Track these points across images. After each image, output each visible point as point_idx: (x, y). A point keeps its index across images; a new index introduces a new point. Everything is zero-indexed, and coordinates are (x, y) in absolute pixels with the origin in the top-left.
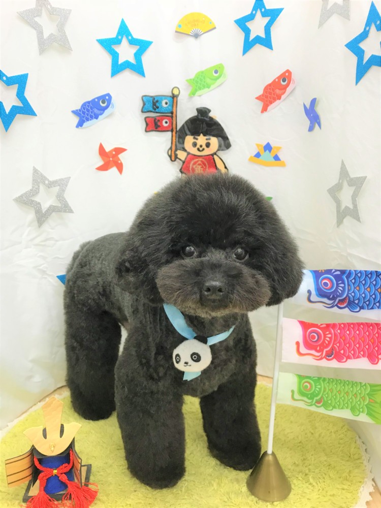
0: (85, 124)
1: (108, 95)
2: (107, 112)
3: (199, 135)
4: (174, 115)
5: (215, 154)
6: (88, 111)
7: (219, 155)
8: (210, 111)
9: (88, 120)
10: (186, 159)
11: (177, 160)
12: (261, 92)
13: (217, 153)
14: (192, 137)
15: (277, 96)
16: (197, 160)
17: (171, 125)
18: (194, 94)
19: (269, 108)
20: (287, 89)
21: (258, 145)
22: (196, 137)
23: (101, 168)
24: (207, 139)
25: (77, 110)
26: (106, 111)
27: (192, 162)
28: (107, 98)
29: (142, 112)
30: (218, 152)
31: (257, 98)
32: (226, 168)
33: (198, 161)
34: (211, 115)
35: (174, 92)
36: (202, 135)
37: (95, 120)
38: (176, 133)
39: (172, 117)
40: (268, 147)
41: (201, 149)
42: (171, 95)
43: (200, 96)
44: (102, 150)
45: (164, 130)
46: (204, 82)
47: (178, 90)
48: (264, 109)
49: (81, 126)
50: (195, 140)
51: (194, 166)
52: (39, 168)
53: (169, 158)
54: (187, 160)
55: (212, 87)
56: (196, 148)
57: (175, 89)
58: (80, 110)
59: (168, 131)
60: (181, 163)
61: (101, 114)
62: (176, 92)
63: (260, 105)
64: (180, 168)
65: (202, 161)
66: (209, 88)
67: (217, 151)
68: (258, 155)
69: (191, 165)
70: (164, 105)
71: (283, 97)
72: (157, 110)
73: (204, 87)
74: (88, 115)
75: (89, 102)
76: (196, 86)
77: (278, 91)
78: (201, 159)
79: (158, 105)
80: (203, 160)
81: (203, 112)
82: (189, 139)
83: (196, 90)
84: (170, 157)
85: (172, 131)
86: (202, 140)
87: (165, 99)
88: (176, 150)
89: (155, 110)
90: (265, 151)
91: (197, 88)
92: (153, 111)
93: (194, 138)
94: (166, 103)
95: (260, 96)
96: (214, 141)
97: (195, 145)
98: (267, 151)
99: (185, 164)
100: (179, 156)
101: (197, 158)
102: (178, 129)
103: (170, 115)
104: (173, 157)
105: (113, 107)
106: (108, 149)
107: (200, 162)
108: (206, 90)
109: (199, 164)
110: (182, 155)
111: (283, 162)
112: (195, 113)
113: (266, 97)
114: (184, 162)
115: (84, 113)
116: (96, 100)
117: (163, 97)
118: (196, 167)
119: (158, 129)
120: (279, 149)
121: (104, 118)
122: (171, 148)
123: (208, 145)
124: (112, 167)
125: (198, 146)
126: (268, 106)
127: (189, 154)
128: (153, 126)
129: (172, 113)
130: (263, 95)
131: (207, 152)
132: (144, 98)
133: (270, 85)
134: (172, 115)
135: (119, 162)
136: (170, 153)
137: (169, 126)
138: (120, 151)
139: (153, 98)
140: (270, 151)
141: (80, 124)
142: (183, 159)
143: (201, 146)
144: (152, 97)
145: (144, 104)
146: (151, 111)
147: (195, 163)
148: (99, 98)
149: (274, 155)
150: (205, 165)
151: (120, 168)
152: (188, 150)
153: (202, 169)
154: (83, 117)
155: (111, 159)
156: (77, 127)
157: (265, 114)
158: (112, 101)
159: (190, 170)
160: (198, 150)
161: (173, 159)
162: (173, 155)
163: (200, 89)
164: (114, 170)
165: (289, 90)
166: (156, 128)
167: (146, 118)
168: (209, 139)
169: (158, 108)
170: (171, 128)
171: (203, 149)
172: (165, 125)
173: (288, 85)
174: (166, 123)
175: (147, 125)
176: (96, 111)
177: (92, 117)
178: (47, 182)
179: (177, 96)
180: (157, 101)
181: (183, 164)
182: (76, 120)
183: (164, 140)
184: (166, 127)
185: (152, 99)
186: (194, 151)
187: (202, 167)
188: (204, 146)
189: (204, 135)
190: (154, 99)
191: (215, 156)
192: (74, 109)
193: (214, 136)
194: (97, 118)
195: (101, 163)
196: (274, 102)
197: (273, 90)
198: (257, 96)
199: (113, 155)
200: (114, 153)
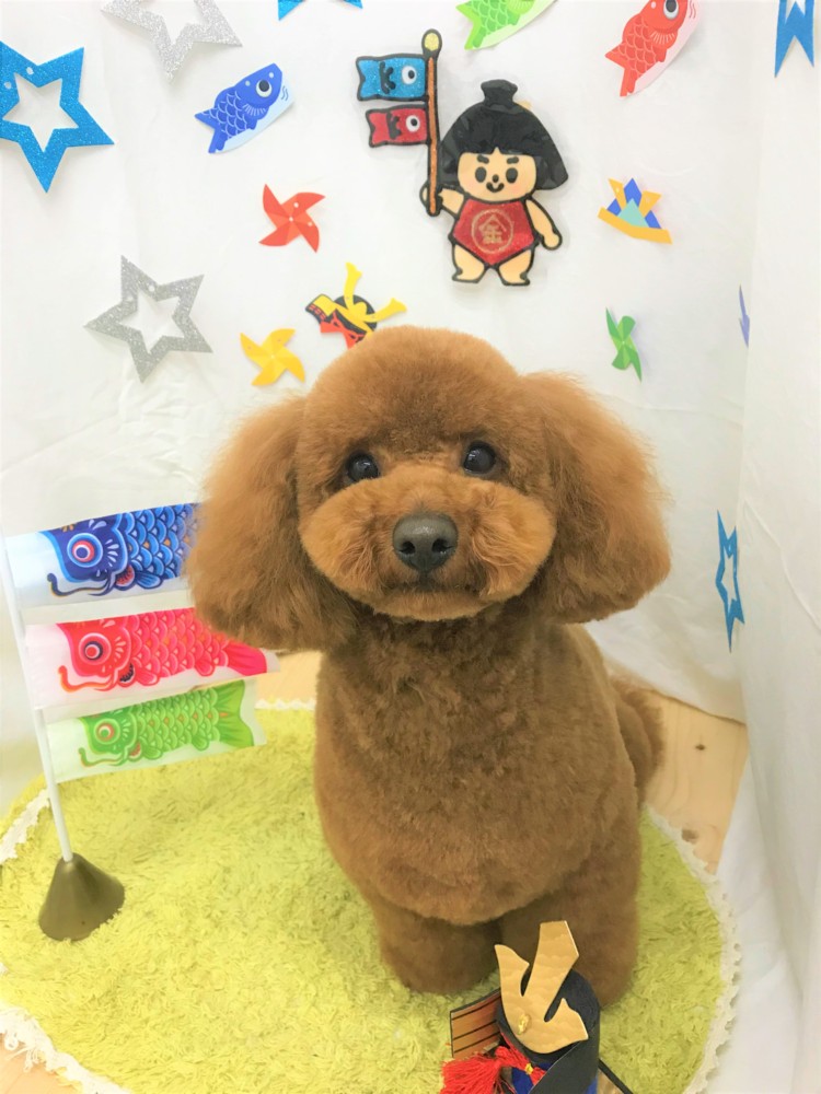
0: (229, 144)
1: (274, 68)
2: (274, 109)
3: (491, 152)
4: (431, 103)
5: (529, 196)
6: (232, 110)
7: (537, 200)
8: (514, 89)
9: (234, 134)
10: (461, 210)
11: (442, 212)
12: (617, 40)
13: (534, 196)
14: (475, 156)
15: (656, 50)
16: (488, 211)
17: (424, 129)
18: (477, 44)
19: (638, 83)
20: (680, 31)
21: (613, 184)
22: (485, 156)
23: (270, 241)
24: (509, 161)
25: (207, 112)
26: (272, 108)
27: (477, 218)
28: (271, 75)
29: (361, 99)
30: (537, 192)
31: (609, 56)
32: (555, 231)
33: (489, 215)
34: (518, 98)
35: (426, 46)
36: (497, 150)
37: (249, 131)
38: (438, 148)
39: (426, 108)
40: (632, 191)
41: (495, 186)
42: (420, 51)
43: (493, 47)
44: (269, 201)
45: (409, 141)
46: (503, 7)
47: (436, 39)
48: (628, 87)
49: (221, 148)
50: (482, 165)
51: (481, 228)
52: (132, 259)
53: (423, 209)
54: (465, 212)
55: (524, 20)
56: (484, 184)
57: (429, 37)
58: (213, 112)
59: (417, 143)
60: (452, 220)
61: (262, 116)
62: (432, 44)
63: (617, 72)
64: (449, 231)
65: (497, 215)
66: (514, 24)
67: (532, 192)
68: (615, 208)
69: (473, 226)
70: (407, 80)
71: (671, 53)
72: (393, 94)
73: (502, 21)
74: (231, 120)
75: (231, 91)
76: (483, 20)
77: (657, 37)
78: (496, 211)
79: (392, 78)
80: (502, 213)
81: (499, 93)
82: (468, 163)
83: (483, 33)
84: (427, 205)
85: (428, 142)
86: (498, 162)
87: (408, 64)
88: (439, 190)
89: (388, 92)
90: (628, 201)
91: (486, 27)
92: (384, 95)
93: (480, 159)
94: (411, 75)
95: (615, 50)
96: (527, 166)
97: (481, 175)
98: (632, 201)
99: (459, 223)
100: (445, 204)
101: (488, 208)
102: (443, 135)
103: (422, 103)
104: (435, 207)
105: (286, 96)
106: (282, 197)
107: (493, 218)
108: (509, 29)
109: (493, 223)
110: (452, 200)
111: (666, 233)
112: (477, 97)
113: (631, 52)
114: (457, 218)
115: (222, 117)
116: (248, 83)
117: (405, 60)
118: (485, 229)
119: (396, 141)
120: (656, 197)
121: (271, 124)
122: (427, 185)
123: (512, 176)
124: (295, 236)
125: (489, 179)
126: (636, 79)
127: (467, 197)
128: (386, 131)
129: (425, 98)
130: (621, 47)
131: (511, 192)
132: (361, 63)
133: (637, 20)
134: (426, 102)
135: (310, 224)
136: (425, 197)
137: (419, 130)
138: (307, 200)
139: (381, 61)
140: (638, 203)
141: (217, 145)
142: (456, 210)
143: (496, 179)
144: (376, 59)
145: (363, 79)
146: (378, 97)
147: (482, 221)
148: (252, 78)
149: (646, 214)
150: (506, 224)
151: (313, 238)
152: (466, 189)
153: (499, 233)
154: (223, 127)
155: (291, 219)
156: (211, 150)
157: (632, 99)
158: (284, 83)
159: (473, 234)
160: (490, 187)
161: (433, 210)
162: (433, 200)
163: (492, 28)
164: (300, 243)
165: (683, 32)
166: (394, 138)
167: (369, 113)
168: (515, 161)
169: (393, 86)
170: (424, 137)
171: (501, 186)
172: (412, 129)
173: (679, 21)
174: (414, 123)
175: (373, 128)
176: (248, 108)
177: (242, 127)
178: (152, 289)
179: (436, 55)
180: (391, 70)
181: (455, 223)
182: (208, 134)
183: (412, 165)
184: (416, 134)
185: (377, 65)
186: (479, 191)
187: (500, 229)
188: (503, 179)
189: (503, 151)
190: (383, 65)
191: (529, 204)
192: (201, 110)
193: (525, 153)
194: (252, 126)
195: (269, 228)
196: (649, 68)
197: (646, 33)
198: (610, 48)
199: (295, 209)
200: (296, 205)
